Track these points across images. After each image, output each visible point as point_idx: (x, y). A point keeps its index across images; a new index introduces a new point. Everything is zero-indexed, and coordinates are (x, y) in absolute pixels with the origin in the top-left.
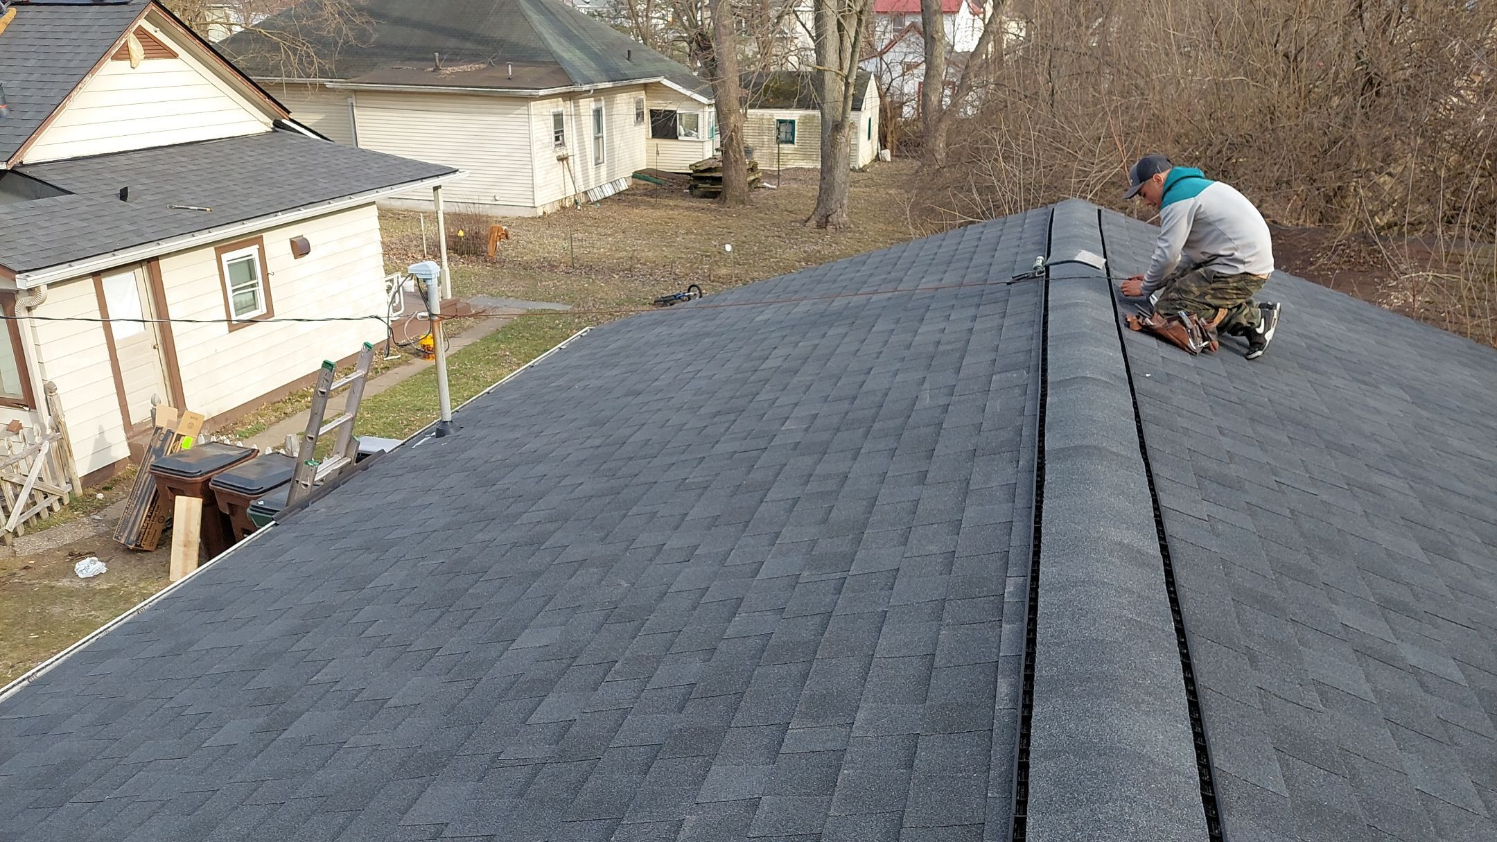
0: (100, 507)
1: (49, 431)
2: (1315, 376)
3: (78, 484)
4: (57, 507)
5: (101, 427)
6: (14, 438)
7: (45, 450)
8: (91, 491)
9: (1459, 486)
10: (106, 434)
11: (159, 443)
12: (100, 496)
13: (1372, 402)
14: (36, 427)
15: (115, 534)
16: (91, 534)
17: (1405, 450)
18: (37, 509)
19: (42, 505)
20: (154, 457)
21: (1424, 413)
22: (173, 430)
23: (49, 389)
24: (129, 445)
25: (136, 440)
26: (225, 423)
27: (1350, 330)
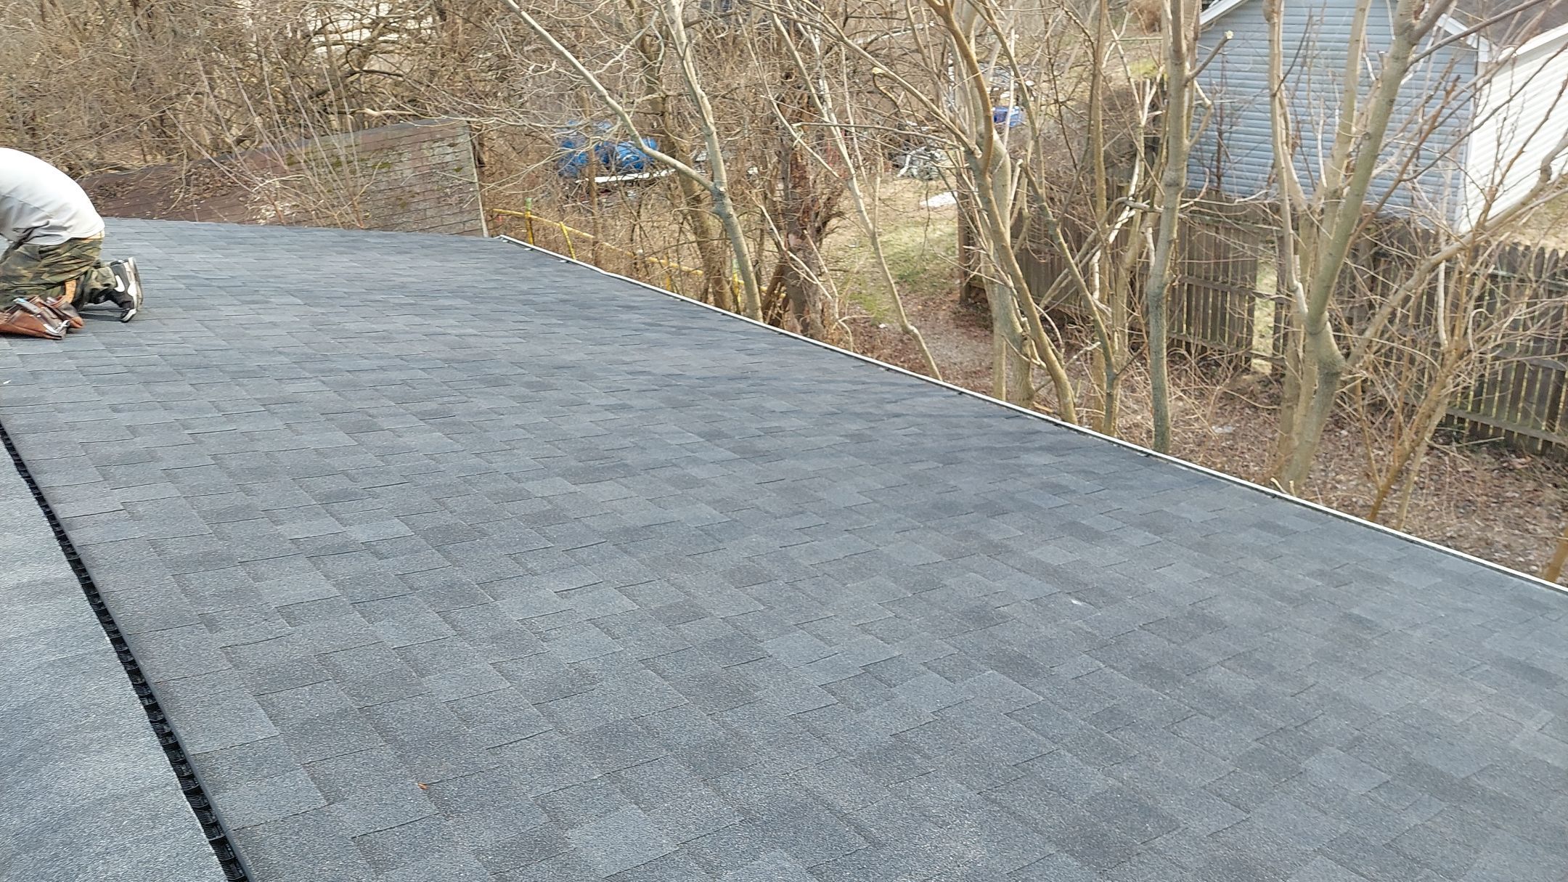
2: (203, 313)
9: (365, 364)
13: (267, 318)
17: (310, 351)
21: (319, 310)
27: (226, 256)
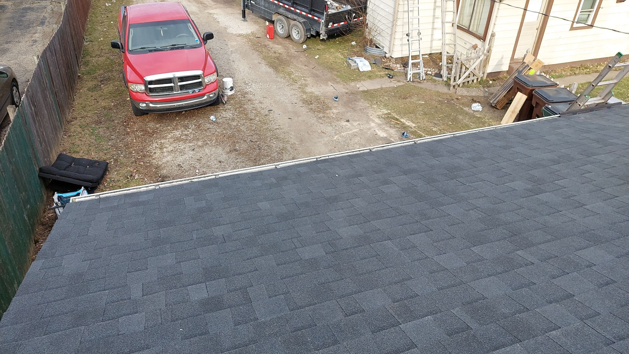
0: (489, 87)
1: (485, 52)
3: (486, 75)
4: (475, 81)
5: (503, 56)
6: (473, 51)
7: (481, 59)
8: (488, 79)
10: (503, 59)
11: (522, 68)
12: (491, 82)
14: (482, 49)
15: (490, 98)
16: (482, 95)
18: (469, 79)
19: (472, 78)
20: (517, 74)
22: (529, 65)
23: (493, 35)
24: (509, 66)
25: (513, 65)
26: (548, 69)
